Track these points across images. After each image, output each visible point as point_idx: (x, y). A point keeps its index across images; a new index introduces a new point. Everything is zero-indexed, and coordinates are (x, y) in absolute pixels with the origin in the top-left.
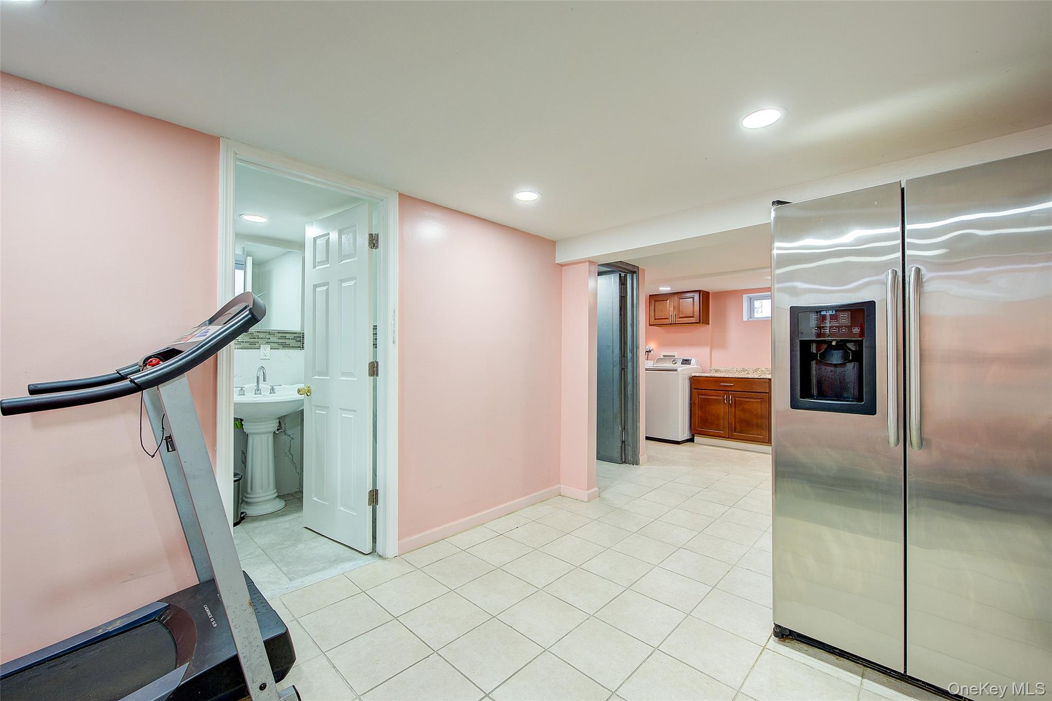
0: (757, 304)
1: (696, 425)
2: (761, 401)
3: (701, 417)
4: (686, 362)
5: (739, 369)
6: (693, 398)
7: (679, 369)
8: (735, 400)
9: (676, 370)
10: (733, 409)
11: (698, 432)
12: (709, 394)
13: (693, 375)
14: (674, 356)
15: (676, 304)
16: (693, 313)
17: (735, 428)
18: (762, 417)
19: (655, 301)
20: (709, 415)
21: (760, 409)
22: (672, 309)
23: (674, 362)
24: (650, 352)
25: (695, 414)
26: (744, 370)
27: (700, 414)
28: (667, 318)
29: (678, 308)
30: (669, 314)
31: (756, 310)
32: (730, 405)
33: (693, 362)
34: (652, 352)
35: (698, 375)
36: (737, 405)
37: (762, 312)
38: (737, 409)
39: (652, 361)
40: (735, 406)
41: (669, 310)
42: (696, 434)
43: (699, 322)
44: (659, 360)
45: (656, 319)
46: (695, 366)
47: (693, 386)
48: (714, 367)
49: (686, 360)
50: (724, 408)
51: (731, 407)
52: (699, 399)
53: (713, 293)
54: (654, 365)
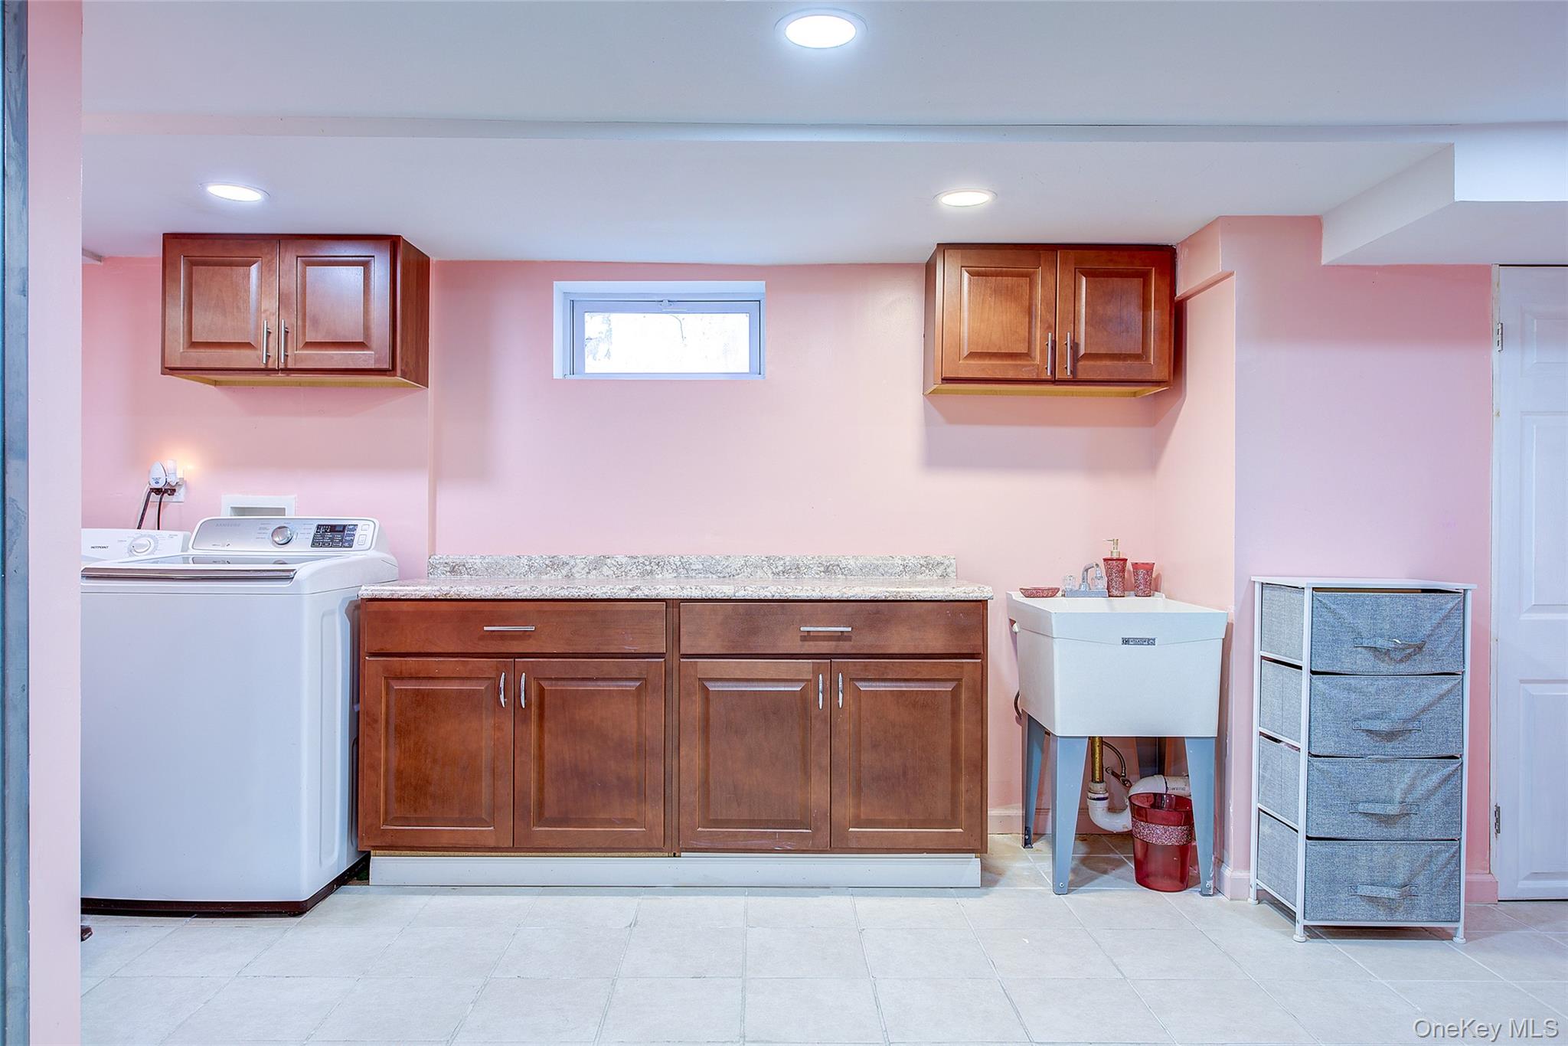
0: (593, 324)
1: (378, 812)
2: (639, 688)
3: (399, 774)
4: (333, 535)
5: (538, 562)
6: (366, 693)
7: (303, 571)
8: (541, 691)
9: (286, 577)
10: (533, 728)
11: (388, 840)
12: (436, 673)
13: (367, 591)
14: (281, 511)
15: (290, 282)
16: (367, 328)
17: (541, 804)
18: (641, 751)
19: (192, 264)
20: (435, 761)
21: (634, 722)
22: (271, 304)
23: (282, 534)
24: (172, 491)
25: (374, 767)
26: (555, 564)
27: (394, 764)
28: (248, 345)
29: (296, 302)
30: (258, 327)
31: (589, 347)
32: (520, 715)
33: (365, 533)
34: (180, 494)
35: (386, 595)
36: (547, 713)
37: (608, 354)
38: (547, 725)
39: (180, 535)
40: (541, 716)
41: (259, 309)
42: (376, 848)
43: (391, 371)
44: (214, 527)
45: (194, 345)
46: (372, 553)
47: (368, 645)
48: (447, 553)
49: (333, 529)
50: (498, 728)
51: (526, 720)
52: (393, 697)
53: (440, 263)
54: (184, 549)
